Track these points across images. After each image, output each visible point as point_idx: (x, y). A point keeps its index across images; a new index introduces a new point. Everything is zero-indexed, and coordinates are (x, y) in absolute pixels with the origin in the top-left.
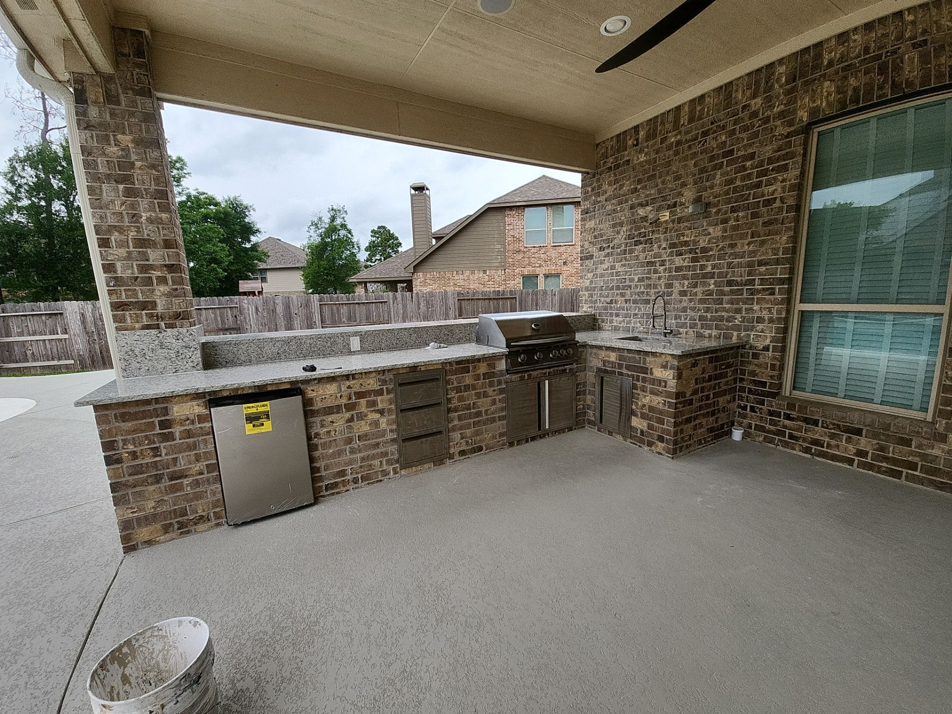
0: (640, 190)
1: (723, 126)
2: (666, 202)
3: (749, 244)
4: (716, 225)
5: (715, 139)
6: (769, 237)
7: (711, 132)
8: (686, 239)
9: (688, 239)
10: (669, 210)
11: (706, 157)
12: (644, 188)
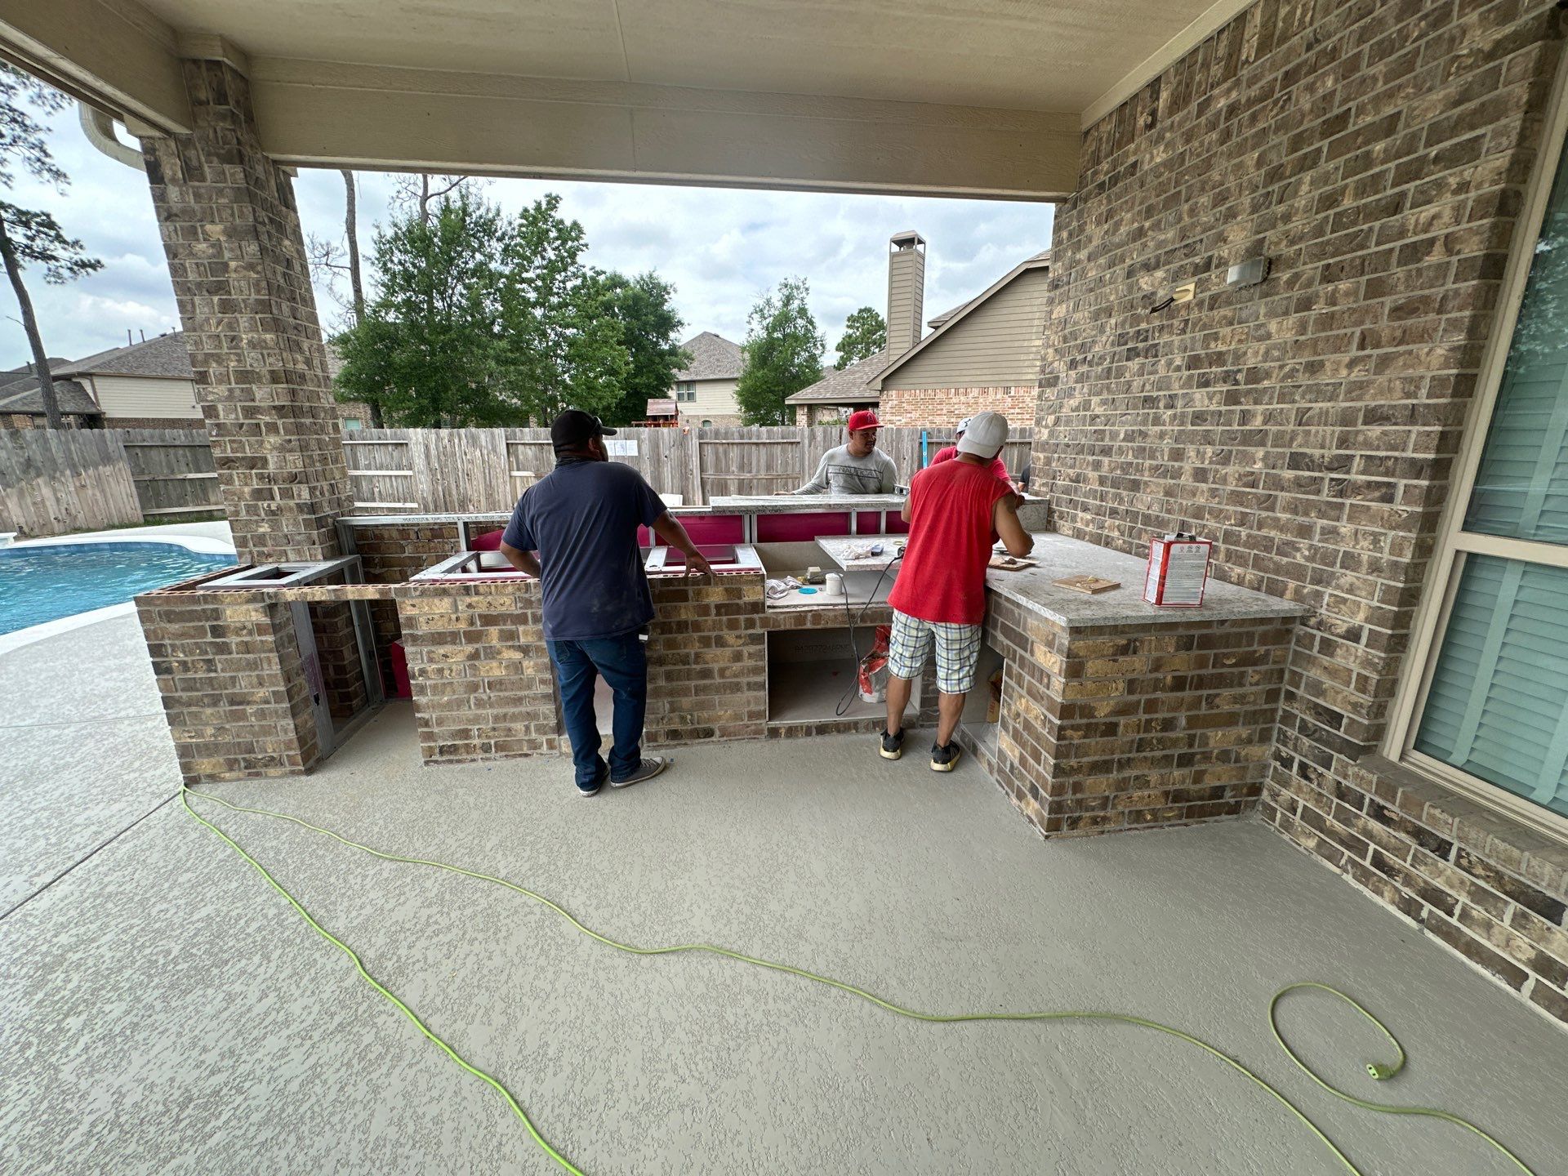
0: (1150, 233)
1: (1334, 49)
2: (1190, 260)
3: (1351, 365)
4: (1286, 313)
5: (1311, 88)
6: (1401, 349)
7: (1304, 70)
8: (1222, 348)
9: (1224, 348)
10: (1196, 279)
11: (1284, 138)
12: (1156, 226)
